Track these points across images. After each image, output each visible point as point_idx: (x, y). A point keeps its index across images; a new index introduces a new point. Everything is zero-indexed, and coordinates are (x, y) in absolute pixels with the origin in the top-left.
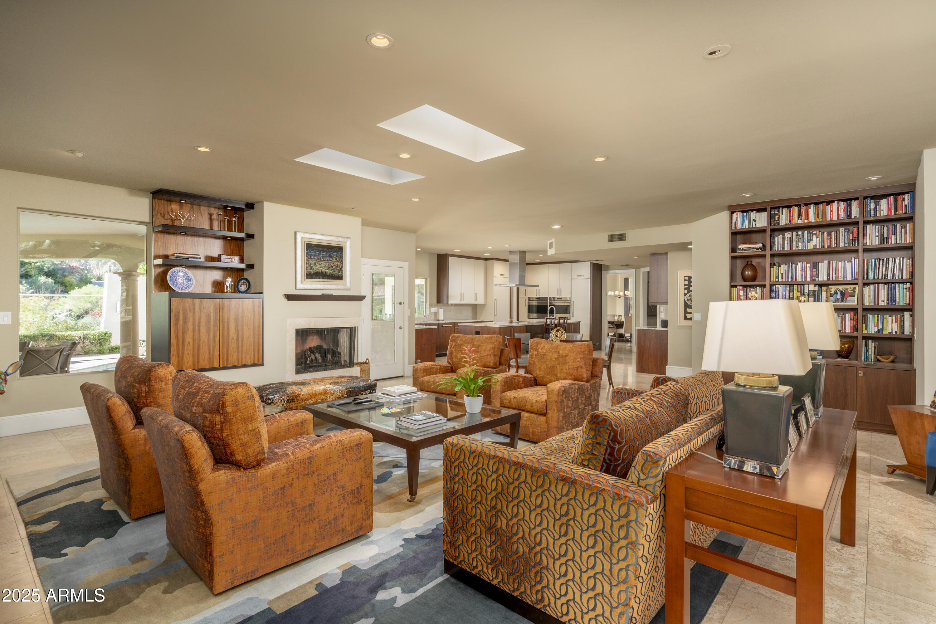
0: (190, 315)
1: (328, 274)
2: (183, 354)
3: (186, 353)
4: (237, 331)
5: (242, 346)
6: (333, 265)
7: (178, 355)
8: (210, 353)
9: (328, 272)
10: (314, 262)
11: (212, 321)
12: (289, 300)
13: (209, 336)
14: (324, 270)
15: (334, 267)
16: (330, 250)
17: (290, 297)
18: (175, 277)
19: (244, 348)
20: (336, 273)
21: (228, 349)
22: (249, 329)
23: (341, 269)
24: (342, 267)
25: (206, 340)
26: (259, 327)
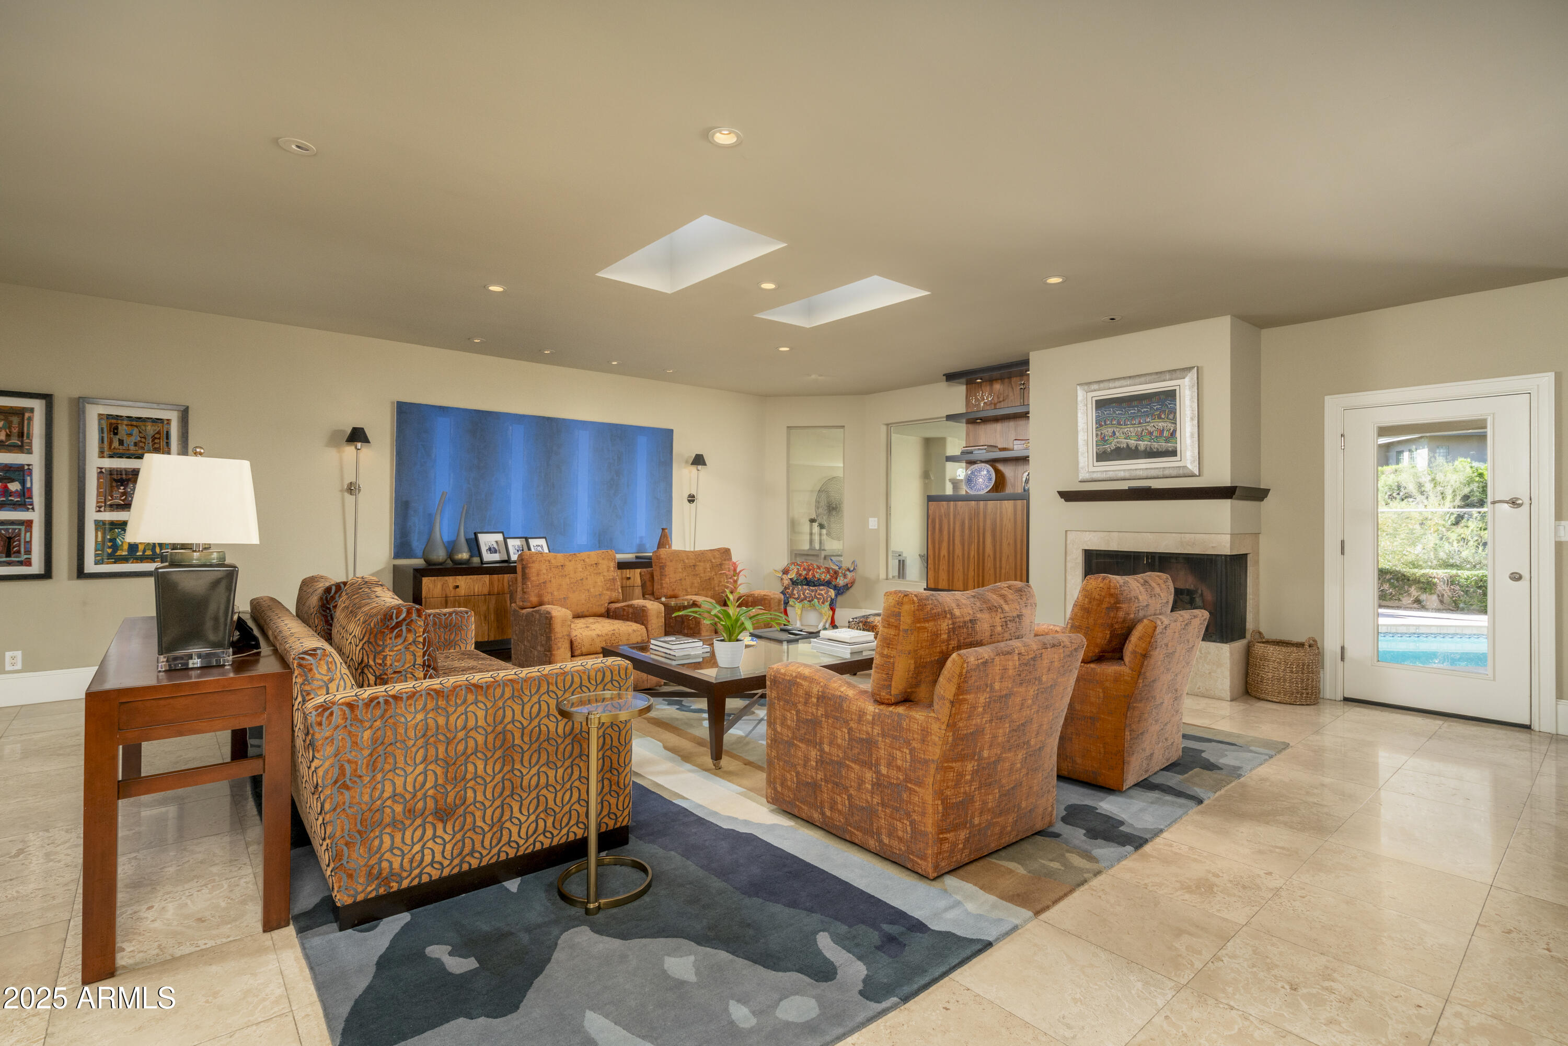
0: (945, 521)
1: (1142, 448)
2: (938, 569)
3: (941, 568)
4: (994, 546)
5: (1001, 568)
6: (1152, 429)
7: (935, 569)
8: (964, 572)
9: (1142, 445)
10: (1110, 430)
11: (967, 531)
12: (1066, 500)
13: (963, 550)
14: (1132, 443)
15: (1155, 434)
16: (1145, 402)
17: (1069, 496)
18: (975, 476)
19: (1003, 571)
20: (1163, 445)
21: (983, 569)
22: (1009, 544)
23: (1173, 434)
24: (1175, 431)
25: (960, 555)
26: (1022, 541)
